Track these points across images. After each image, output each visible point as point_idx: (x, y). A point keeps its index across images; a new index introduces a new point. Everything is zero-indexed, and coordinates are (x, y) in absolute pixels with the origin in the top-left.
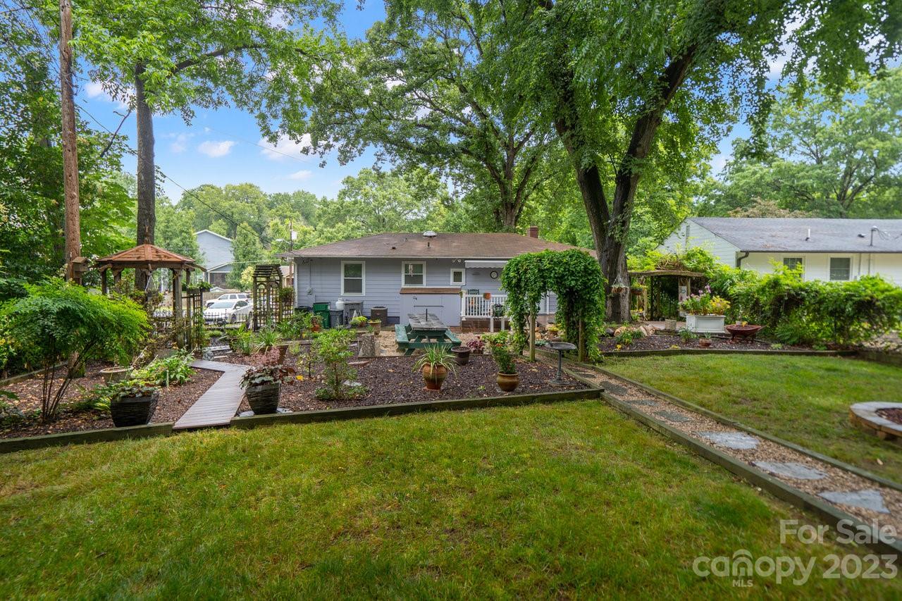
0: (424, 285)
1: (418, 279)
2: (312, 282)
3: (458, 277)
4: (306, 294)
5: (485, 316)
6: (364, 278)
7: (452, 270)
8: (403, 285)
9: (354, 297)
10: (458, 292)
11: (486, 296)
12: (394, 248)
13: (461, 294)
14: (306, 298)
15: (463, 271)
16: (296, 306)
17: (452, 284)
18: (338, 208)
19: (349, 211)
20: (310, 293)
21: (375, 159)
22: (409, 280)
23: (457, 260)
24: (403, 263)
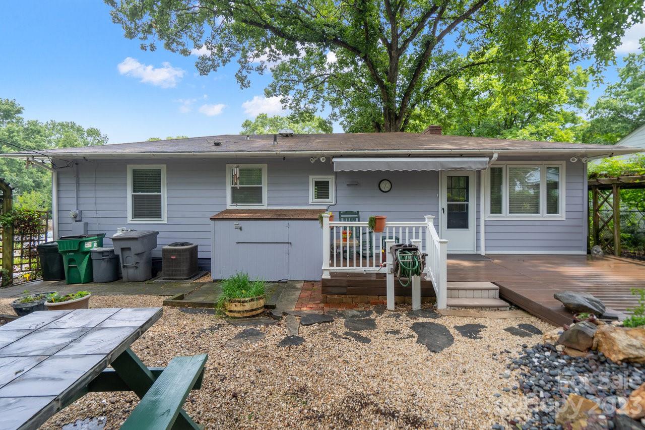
0: (265, 206)
1: (254, 195)
2: (81, 200)
3: (322, 190)
4: (70, 220)
5: (374, 269)
6: (164, 193)
7: (313, 179)
8: (229, 205)
9: (147, 226)
10: (315, 216)
11: (376, 224)
12: (218, 144)
13: (321, 219)
14: (70, 227)
15: (331, 179)
17: (312, 203)
20: (77, 218)
21: (239, 66)
22: (239, 195)
23: (319, 159)
24: (230, 168)
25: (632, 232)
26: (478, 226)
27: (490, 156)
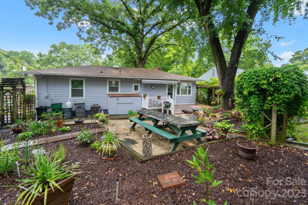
0: (119, 92)
1: (116, 89)
2: (49, 91)
3: (136, 88)
4: (44, 98)
6: (84, 88)
7: (134, 85)
8: (108, 92)
9: (78, 100)
10: (140, 96)
11: (159, 97)
12: (102, 72)
14: (44, 101)
15: (140, 85)
16: (36, 106)
17: (134, 92)
18: (48, 58)
19: (55, 60)
20: (47, 97)
22: (111, 89)
23: (137, 79)
24: (108, 80)
25: (204, 99)
26: (174, 98)
27: (178, 81)
